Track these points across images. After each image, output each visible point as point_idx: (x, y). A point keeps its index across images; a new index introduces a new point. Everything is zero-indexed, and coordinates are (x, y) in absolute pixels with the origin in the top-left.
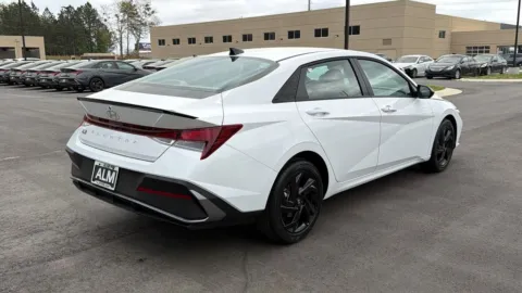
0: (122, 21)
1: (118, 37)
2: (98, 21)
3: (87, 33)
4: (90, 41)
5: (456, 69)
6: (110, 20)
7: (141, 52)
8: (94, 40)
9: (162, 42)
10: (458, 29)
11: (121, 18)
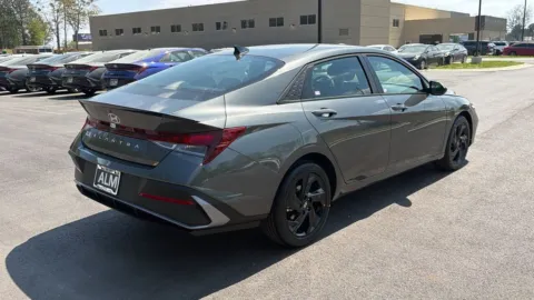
0: (58, 11)
1: (54, 27)
2: (31, 11)
3: (20, 24)
4: (23, 32)
5: (421, 59)
6: (45, 10)
7: (80, 43)
8: (27, 31)
9: (103, 33)
10: (409, 17)
11: (56, 8)
